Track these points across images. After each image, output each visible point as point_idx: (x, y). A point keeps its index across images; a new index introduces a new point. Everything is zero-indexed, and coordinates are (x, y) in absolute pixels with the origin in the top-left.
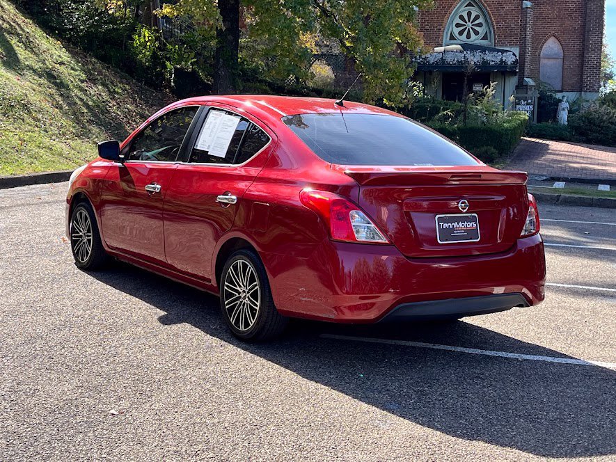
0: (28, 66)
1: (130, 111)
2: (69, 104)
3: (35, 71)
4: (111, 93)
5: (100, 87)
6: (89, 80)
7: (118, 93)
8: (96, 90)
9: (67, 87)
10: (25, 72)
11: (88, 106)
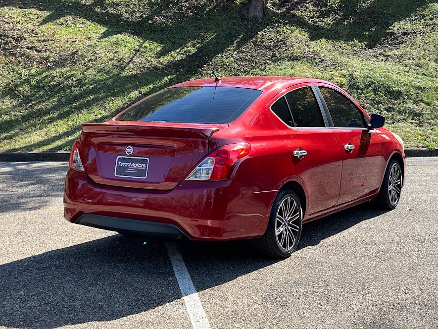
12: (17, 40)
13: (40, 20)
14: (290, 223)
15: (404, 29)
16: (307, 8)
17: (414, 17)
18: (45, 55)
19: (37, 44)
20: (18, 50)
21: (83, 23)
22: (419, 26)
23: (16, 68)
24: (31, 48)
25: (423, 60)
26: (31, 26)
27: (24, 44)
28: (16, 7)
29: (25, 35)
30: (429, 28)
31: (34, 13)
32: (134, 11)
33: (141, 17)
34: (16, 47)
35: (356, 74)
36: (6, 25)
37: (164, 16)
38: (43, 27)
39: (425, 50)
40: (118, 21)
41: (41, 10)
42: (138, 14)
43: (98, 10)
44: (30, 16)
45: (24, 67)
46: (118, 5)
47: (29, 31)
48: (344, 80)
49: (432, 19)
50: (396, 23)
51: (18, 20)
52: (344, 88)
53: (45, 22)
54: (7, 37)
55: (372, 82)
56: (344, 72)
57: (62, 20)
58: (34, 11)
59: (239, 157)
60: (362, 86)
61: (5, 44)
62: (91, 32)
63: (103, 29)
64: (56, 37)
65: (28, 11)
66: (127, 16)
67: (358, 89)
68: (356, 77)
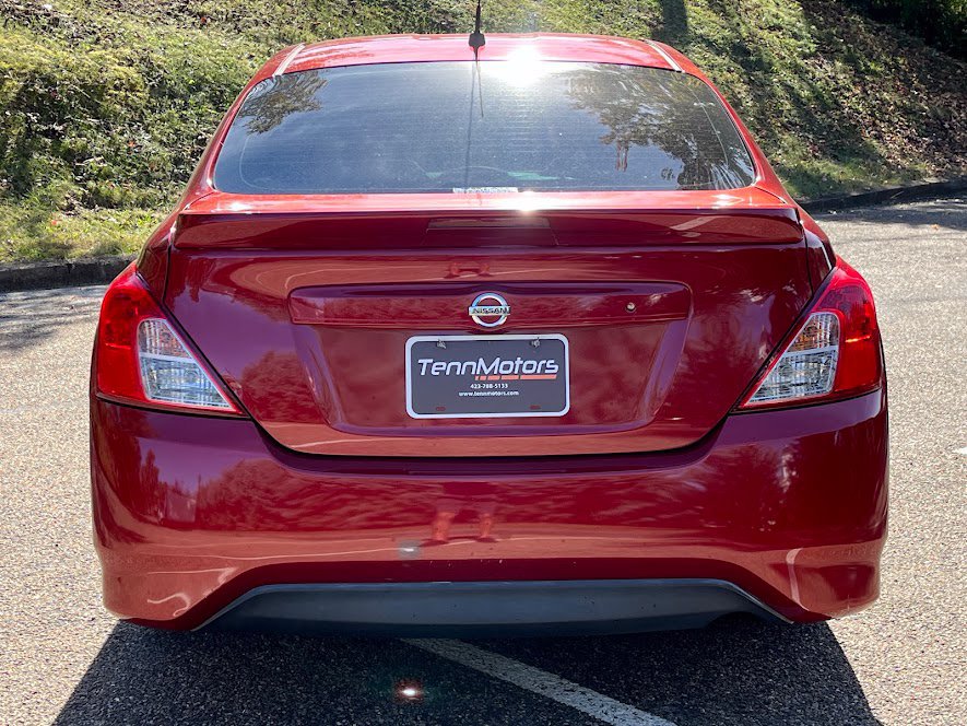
0: (701, 36)
1: (884, 102)
2: (757, 98)
3: (710, 44)
4: (859, 75)
5: (839, 64)
6: (824, 52)
7: (874, 73)
8: (828, 71)
9: (767, 69)
10: (690, 47)
11: (797, 100)
35: (157, 57)
48: (131, 71)
52: (138, 94)
55: (201, 79)
56: (127, 51)
60: (181, 89)
67: (172, 96)
68: (159, 66)
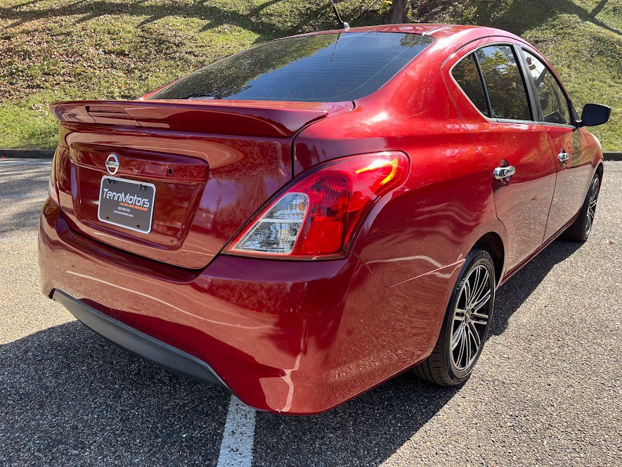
12: (178, 46)
13: (200, 28)
14: (475, 313)
15: (536, 37)
16: (444, 18)
17: (544, 27)
18: (201, 59)
19: (195, 49)
20: (178, 54)
21: (239, 31)
22: (549, 34)
23: (174, 71)
24: (190, 53)
25: (557, 66)
26: (191, 33)
27: (184, 49)
28: (180, 16)
29: (186, 41)
30: (559, 37)
31: (196, 22)
32: (285, 21)
33: (292, 26)
34: (175, 52)
36: (169, 32)
37: (313, 26)
38: (203, 34)
39: (557, 56)
40: (271, 30)
41: (202, 19)
42: (289, 24)
43: (253, 19)
44: (192, 24)
45: (181, 71)
46: (271, 15)
47: (189, 37)
49: (562, 29)
50: (527, 32)
51: (180, 28)
53: (205, 29)
54: (169, 42)
57: (220, 28)
58: (196, 20)
59: (380, 190)
61: (167, 49)
62: (245, 39)
63: (256, 36)
64: (213, 43)
65: (190, 19)
66: (280, 25)
